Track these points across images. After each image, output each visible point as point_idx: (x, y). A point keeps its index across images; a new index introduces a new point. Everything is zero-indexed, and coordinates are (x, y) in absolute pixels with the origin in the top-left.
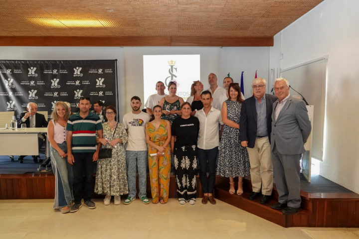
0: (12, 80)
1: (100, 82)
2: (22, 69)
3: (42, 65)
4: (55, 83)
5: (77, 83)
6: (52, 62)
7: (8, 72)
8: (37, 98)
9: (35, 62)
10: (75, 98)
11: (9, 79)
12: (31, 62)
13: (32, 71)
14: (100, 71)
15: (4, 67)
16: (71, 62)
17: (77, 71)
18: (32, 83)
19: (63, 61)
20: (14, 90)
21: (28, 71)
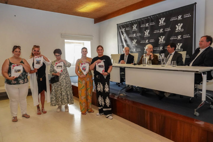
0: (125, 35)
1: (179, 28)
2: (130, 27)
3: (140, 22)
4: (147, 33)
5: (161, 31)
6: (146, 18)
7: (123, 30)
8: (136, 45)
9: (136, 21)
10: (159, 43)
11: (124, 35)
12: (134, 21)
13: (135, 27)
14: (180, 17)
15: (122, 28)
16: (157, 15)
17: (162, 22)
18: (134, 35)
19: (152, 16)
20: (126, 41)
21: (133, 28)
